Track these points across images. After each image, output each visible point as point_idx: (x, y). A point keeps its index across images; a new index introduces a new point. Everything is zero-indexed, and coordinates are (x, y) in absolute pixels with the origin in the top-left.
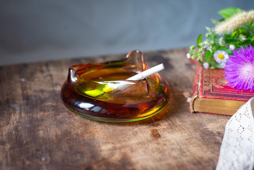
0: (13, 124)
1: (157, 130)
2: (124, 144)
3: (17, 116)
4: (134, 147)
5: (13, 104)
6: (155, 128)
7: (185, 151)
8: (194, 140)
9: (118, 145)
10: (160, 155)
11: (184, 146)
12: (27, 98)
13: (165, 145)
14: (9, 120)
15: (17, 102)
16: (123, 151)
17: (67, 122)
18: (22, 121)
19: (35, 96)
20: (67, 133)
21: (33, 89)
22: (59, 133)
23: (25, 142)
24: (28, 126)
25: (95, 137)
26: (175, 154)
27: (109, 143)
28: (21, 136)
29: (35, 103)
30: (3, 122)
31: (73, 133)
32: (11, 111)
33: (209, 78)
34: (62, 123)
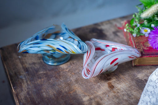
0: (26, 91)
1: (110, 83)
2: (95, 95)
3: (26, 84)
4: (101, 96)
5: (20, 76)
6: (109, 81)
7: (130, 95)
8: (133, 87)
9: (92, 97)
10: (117, 100)
11: (129, 92)
12: (26, 70)
13: (118, 92)
14: (22, 88)
15: (22, 73)
16: (96, 100)
17: (57, 84)
18: (30, 87)
19: (31, 68)
20: (59, 93)
21: (28, 63)
22: (55, 93)
23: (37, 103)
24: (34, 90)
25: (77, 93)
26: (125, 98)
27: (86, 96)
28: (33, 98)
29: (33, 73)
30: (18, 90)
31: (63, 91)
32: (21, 81)
33: (139, 43)
34: (54, 85)
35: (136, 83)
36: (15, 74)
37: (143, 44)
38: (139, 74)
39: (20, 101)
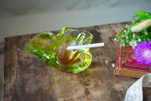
0: (13, 83)
1: (87, 89)
2: (70, 98)
3: (15, 76)
4: (75, 100)
5: (13, 68)
6: (87, 87)
8: (107, 96)
9: (67, 99)
12: (20, 63)
13: (91, 99)
14: (11, 79)
15: (15, 66)
17: (41, 82)
18: (18, 80)
19: (25, 62)
20: (40, 90)
21: (23, 56)
22: (37, 89)
23: (18, 96)
24: (20, 83)
25: (55, 93)
27: (62, 97)
28: (17, 91)
29: (24, 67)
30: (7, 81)
31: (44, 89)
32: (12, 73)
33: (126, 54)
34: (38, 82)
35: (111, 93)
36: (10, 65)
37: (129, 55)
38: (117, 85)
39: (6, 92)
